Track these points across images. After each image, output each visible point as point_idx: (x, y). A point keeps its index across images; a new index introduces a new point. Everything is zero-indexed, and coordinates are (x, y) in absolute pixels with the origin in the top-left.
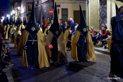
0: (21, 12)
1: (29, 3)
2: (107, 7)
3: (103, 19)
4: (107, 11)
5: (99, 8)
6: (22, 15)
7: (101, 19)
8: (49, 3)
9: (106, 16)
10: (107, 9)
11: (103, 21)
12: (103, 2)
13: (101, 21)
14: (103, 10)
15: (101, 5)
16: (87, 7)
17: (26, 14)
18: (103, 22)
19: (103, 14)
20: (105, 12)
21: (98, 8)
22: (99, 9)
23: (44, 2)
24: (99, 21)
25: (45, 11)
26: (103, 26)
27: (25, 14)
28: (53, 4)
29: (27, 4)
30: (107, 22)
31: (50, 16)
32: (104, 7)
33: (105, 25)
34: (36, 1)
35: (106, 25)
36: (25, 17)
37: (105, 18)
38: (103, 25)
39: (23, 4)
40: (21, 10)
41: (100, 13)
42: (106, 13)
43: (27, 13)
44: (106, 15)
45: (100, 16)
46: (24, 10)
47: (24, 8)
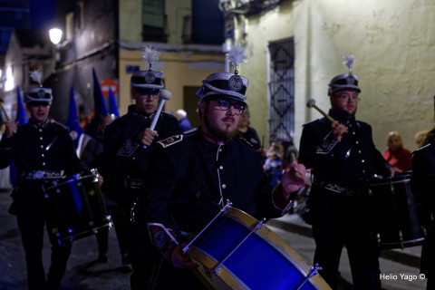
0: (3, 86)
1: (32, 57)
2: (293, 78)
3: (281, 116)
4: (294, 91)
5: (269, 80)
6: (7, 98)
7: (276, 117)
8: (103, 58)
9: (290, 108)
10: (296, 84)
11: (281, 123)
12: (284, 62)
13: (277, 124)
15: (275, 68)
18: (281, 126)
19: (283, 101)
20: (287, 93)
21: (266, 79)
22: (270, 84)
23: (87, 54)
24: (270, 121)
28: (114, 63)
29: (27, 62)
30: (296, 126)
32: (285, 77)
33: (288, 134)
34: (57, 51)
35: (291, 134)
37: (288, 114)
38: (282, 135)
39: (13, 60)
40: (5, 80)
41: (273, 98)
42: (292, 98)
44: (293, 102)
45: (273, 105)
46: (16, 81)
47: (15, 73)
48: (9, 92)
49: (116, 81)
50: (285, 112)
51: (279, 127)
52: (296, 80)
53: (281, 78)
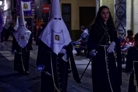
0: (3, 8)
2: (126, 2)
3: (120, 20)
4: (126, 8)
5: (115, 4)
6: (5, 13)
7: (118, 20)
9: (124, 16)
10: (127, 5)
11: (120, 23)
13: (118, 23)
14: (120, 7)
16: (98, 2)
17: (11, 11)
19: (121, 13)
20: (123, 9)
21: (114, 3)
24: (115, 22)
25: (38, 7)
26: (120, 29)
27: (9, 11)
30: (127, 24)
31: (45, 15)
32: (122, 2)
33: (123, 28)
35: (125, 28)
36: (10, 16)
37: (123, 19)
40: (4, 5)
41: (116, 11)
42: (125, 11)
43: (13, 11)
44: (126, 13)
45: (116, 15)
46: (8, 6)
47: (8, 2)
48: (6, 11)
49: (50, 5)
50: (122, 18)
51: (119, 25)
52: (127, 3)
53: (120, 2)
